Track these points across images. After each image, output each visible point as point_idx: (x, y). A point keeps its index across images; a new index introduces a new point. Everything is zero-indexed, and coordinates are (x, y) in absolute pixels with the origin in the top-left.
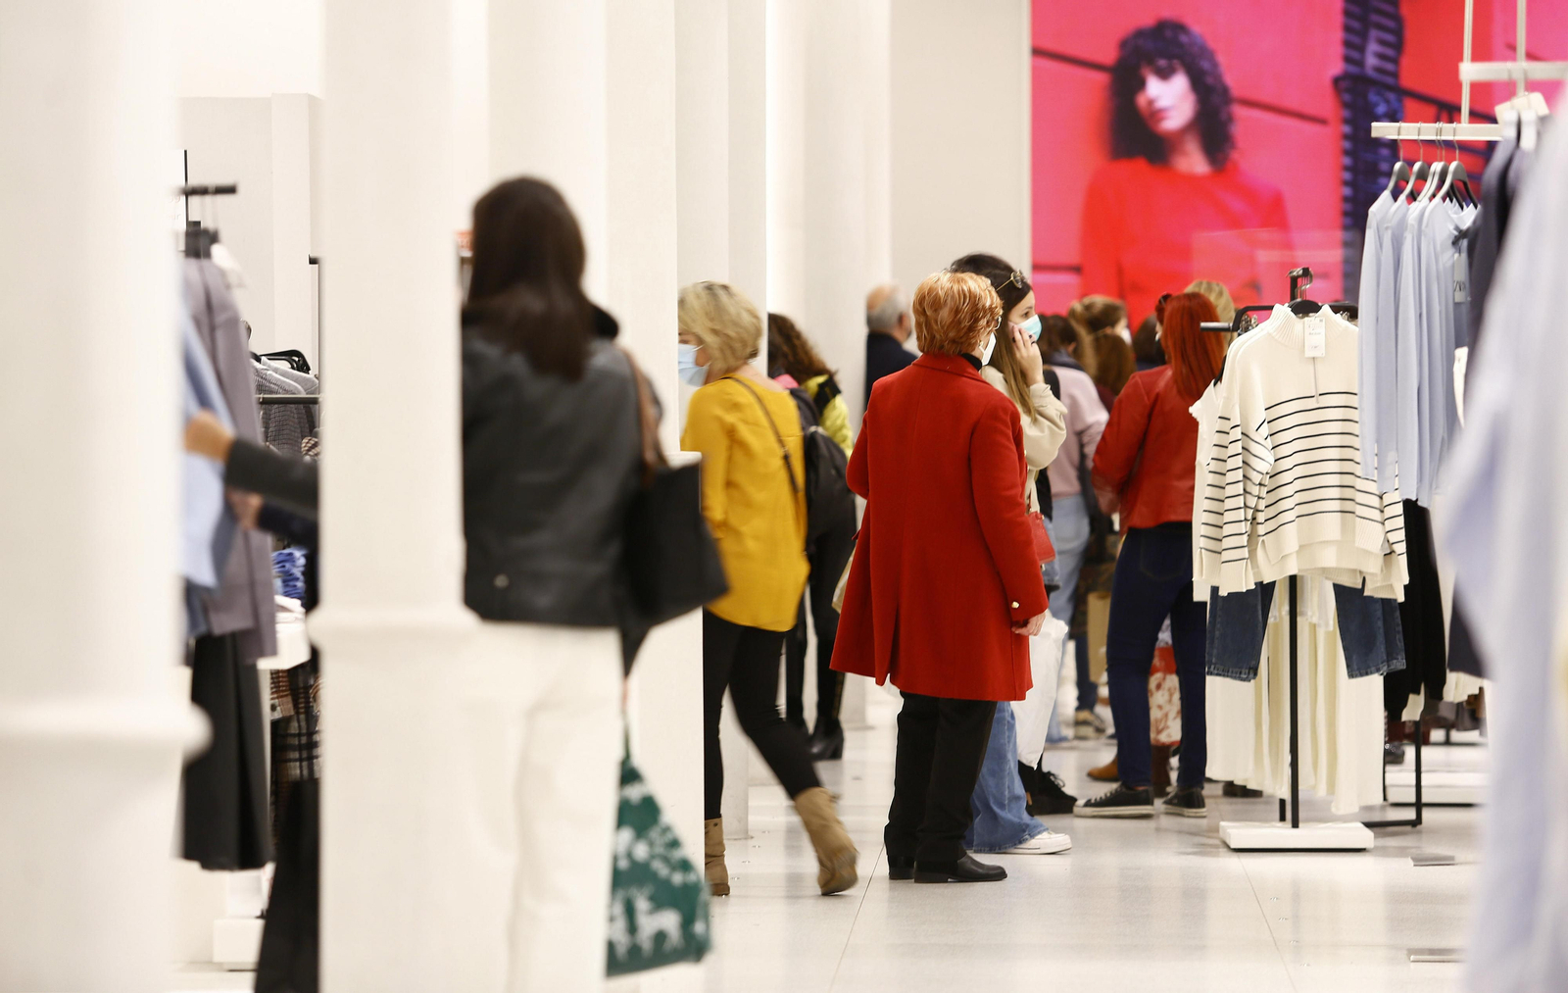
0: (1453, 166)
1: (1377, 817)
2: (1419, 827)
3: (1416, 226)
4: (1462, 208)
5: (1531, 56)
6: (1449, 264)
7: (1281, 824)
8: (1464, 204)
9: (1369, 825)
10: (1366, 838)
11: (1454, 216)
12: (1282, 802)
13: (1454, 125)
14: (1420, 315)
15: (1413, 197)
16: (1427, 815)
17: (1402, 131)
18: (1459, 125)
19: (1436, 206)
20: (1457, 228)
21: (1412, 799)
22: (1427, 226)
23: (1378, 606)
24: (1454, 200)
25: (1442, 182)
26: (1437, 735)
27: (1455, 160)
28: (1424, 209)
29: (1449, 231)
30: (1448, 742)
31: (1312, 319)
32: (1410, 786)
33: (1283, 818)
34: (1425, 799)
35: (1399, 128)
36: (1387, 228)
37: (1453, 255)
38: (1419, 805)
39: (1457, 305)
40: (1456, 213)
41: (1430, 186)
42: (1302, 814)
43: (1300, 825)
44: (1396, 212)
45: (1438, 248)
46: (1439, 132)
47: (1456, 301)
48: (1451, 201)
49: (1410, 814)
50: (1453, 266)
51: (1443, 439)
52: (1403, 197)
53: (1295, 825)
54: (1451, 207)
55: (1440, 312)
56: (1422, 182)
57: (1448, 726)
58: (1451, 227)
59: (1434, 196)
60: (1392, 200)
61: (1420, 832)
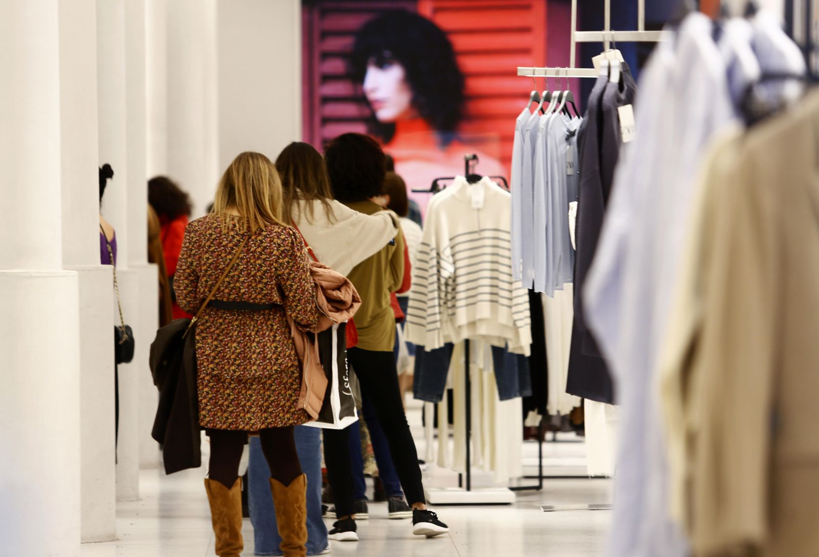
0: (566, 93)
1: (515, 485)
2: (541, 490)
3: (545, 129)
4: (571, 118)
5: (613, 28)
6: (564, 152)
7: (460, 489)
8: (572, 116)
9: (512, 489)
10: (511, 496)
11: (566, 123)
12: (460, 476)
13: (567, 68)
14: (547, 182)
15: (542, 111)
16: (546, 483)
17: (536, 73)
18: (569, 69)
19: (556, 117)
20: (568, 131)
21: (536, 473)
22: (551, 129)
23: (516, 358)
24: (567, 114)
25: (559, 101)
26: (549, 436)
27: (567, 90)
28: (549, 118)
29: (564, 132)
30: (554, 440)
31: (478, 185)
32: (535, 466)
33: (460, 485)
34: (545, 473)
35: (534, 70)
36: (527, 130)
37: (566, 147)
38: (541, 477)
39: (568, 176)
40: (567, 122)
41: (553, 104)
42: (473, 483)
43: (472, 489)
44: (532, 120)
45: (558, 142)
46: (557, 73)
47: (568, 174)
48: (565, 114)
49: (535, 483)
50: (566, 153)
51: (561, 256)
52: (536, 112)
53: (468, 488)
54: (564, 118)
55: (559, 180)
56: (547, 102)
57: (555, 430)
58: (565, 130)
59: (554, 111)
60: (530, 114)
61: (541, 493)
